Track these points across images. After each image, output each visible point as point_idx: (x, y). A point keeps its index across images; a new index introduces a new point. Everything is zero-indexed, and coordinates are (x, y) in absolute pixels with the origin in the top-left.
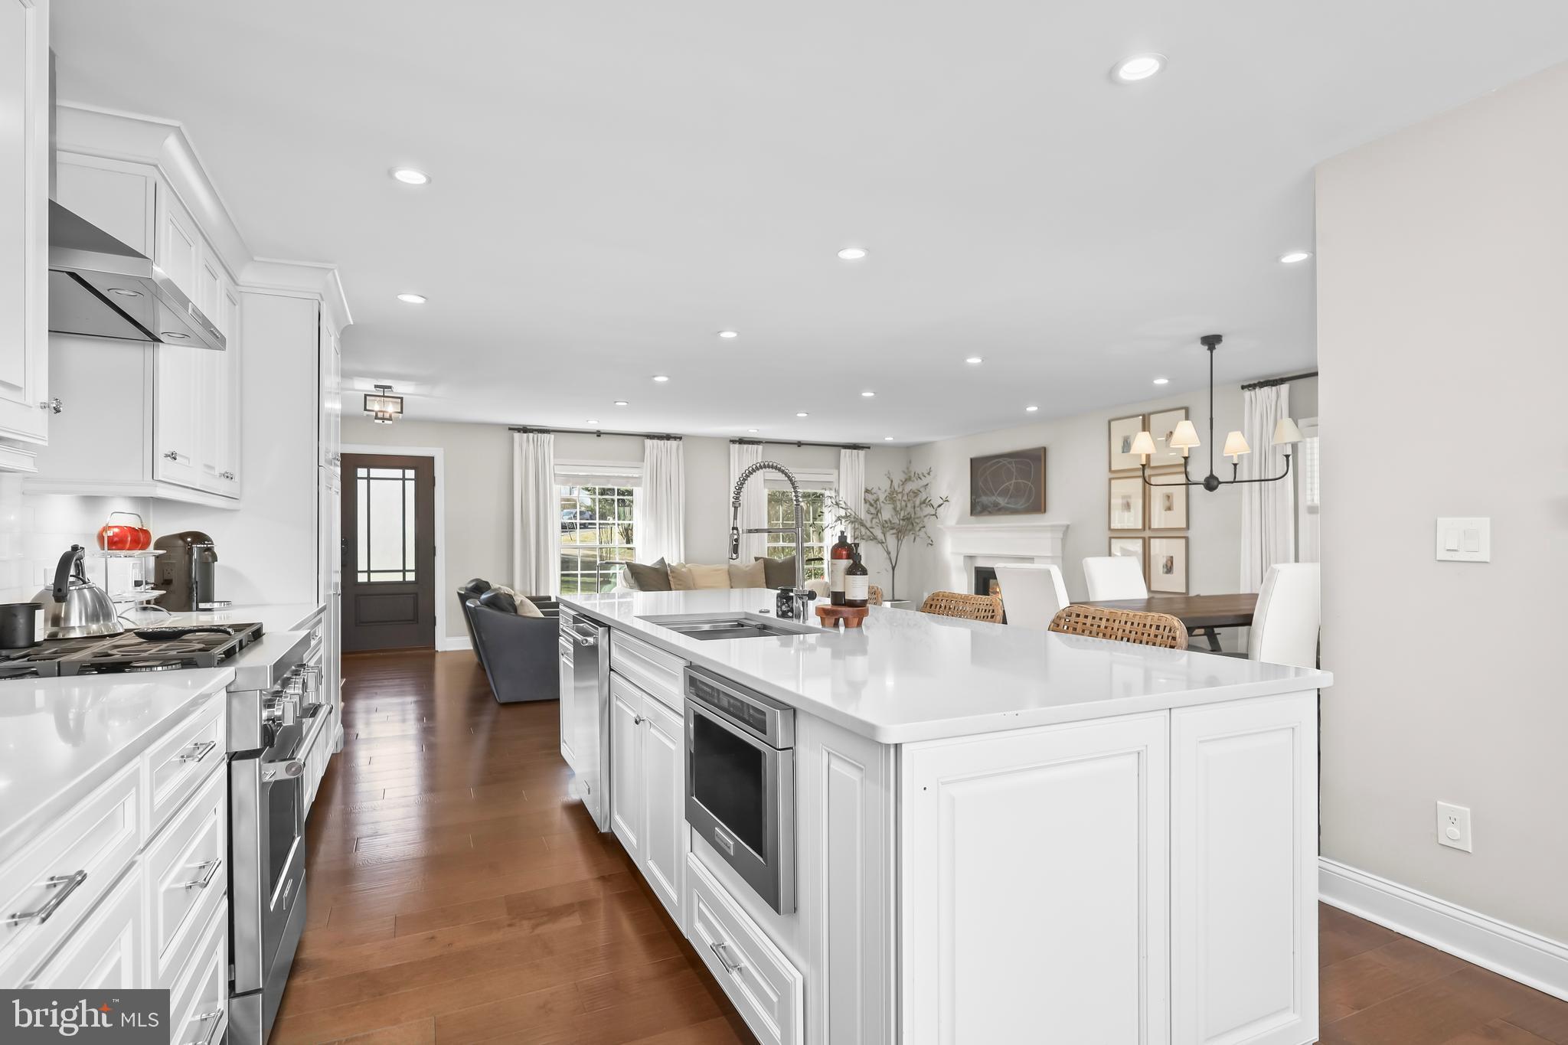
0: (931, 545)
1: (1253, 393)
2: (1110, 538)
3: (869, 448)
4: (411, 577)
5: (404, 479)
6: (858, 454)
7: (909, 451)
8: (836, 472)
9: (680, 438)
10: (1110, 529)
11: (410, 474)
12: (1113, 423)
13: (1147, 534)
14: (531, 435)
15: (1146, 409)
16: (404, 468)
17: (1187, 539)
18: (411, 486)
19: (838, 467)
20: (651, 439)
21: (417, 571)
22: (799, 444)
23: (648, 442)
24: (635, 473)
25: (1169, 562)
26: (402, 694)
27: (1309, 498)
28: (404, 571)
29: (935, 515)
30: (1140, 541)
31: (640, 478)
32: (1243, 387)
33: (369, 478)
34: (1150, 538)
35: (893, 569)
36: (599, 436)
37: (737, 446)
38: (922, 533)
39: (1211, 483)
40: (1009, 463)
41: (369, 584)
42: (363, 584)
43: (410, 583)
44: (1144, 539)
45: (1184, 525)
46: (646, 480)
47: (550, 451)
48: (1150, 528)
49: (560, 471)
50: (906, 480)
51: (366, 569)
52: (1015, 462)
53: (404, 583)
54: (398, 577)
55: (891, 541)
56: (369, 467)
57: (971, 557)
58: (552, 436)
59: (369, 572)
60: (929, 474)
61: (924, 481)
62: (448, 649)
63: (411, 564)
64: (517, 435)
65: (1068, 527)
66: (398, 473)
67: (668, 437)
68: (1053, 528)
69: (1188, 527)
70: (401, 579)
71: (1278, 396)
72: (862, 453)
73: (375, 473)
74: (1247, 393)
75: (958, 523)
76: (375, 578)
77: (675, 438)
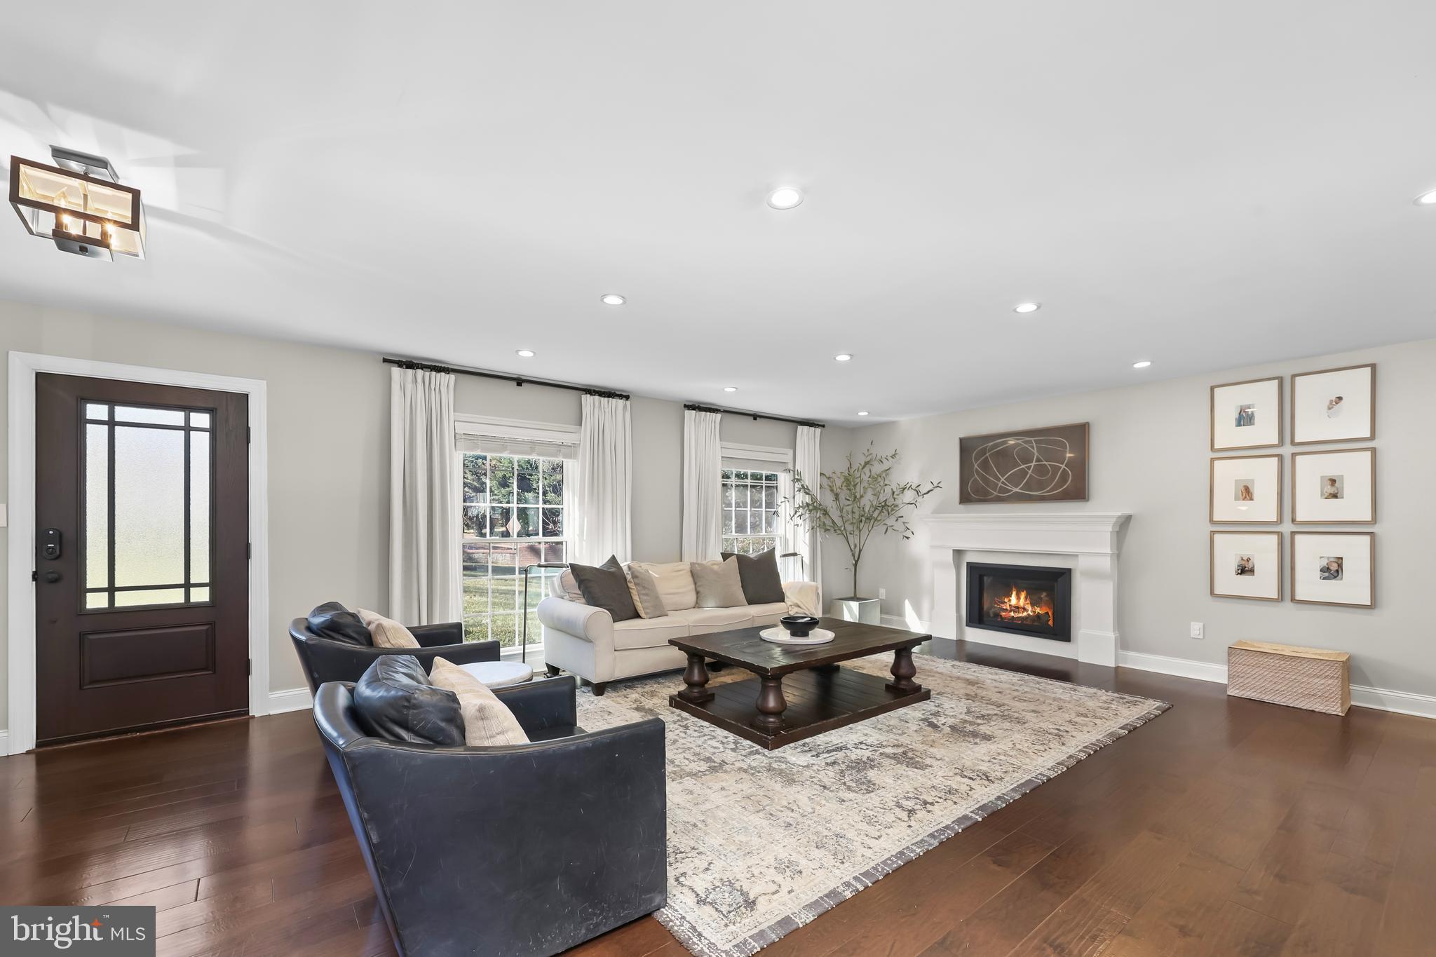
3: (824, 426)
4: (201, 595)
5: (187, 429)
8: (792, 451)
9: (627, 397)
10: (1214, 522)
11: (201, 419)
12: (1216, 390)
14: (420, 372)
15: (1286, 372)
16: (188, 409)
18: (201, 443)
19: (794, 447)
20: (591, 394)
21: (213, 584)
22: (755, 416)
23: (587, 400)
24: (568, 439)
25: (1334, 565)
26: (181, 836)
28: (187, 586)
29: (914, 504)
31: (574, 446)
33: (112, 423)
35: (856, 563)
36: (519, 384)
37: (693, 413)
38: (898, 524)
40: (1026, 442)
41: (112, 611)
42: (98, 612)
43: (200, 606)
44: (1280, 534)
45: (1367, 518)
46: (585, 451)
47: (448, 398)
48: (1293, 520)
49: (462, 428)
50: (866, 463)
51: (106, 585)
52: (1035, 440)
53: (188, 606)
54: (177, 597)
56: (112, 403)
57: (958, 553)
58: (452, 377)
59: (112, 589)
60: (893, 457)
62: (272, 713)
63: (201, 572)
64: (396, 371)
65: (1129, 518)
66: (177, 417)
67: (609, 394)
68: (1108, 519)
70: (181, 600)
72: (818, 430)
73: (122, 413)
76: (123, 600)
77: (621, 396)
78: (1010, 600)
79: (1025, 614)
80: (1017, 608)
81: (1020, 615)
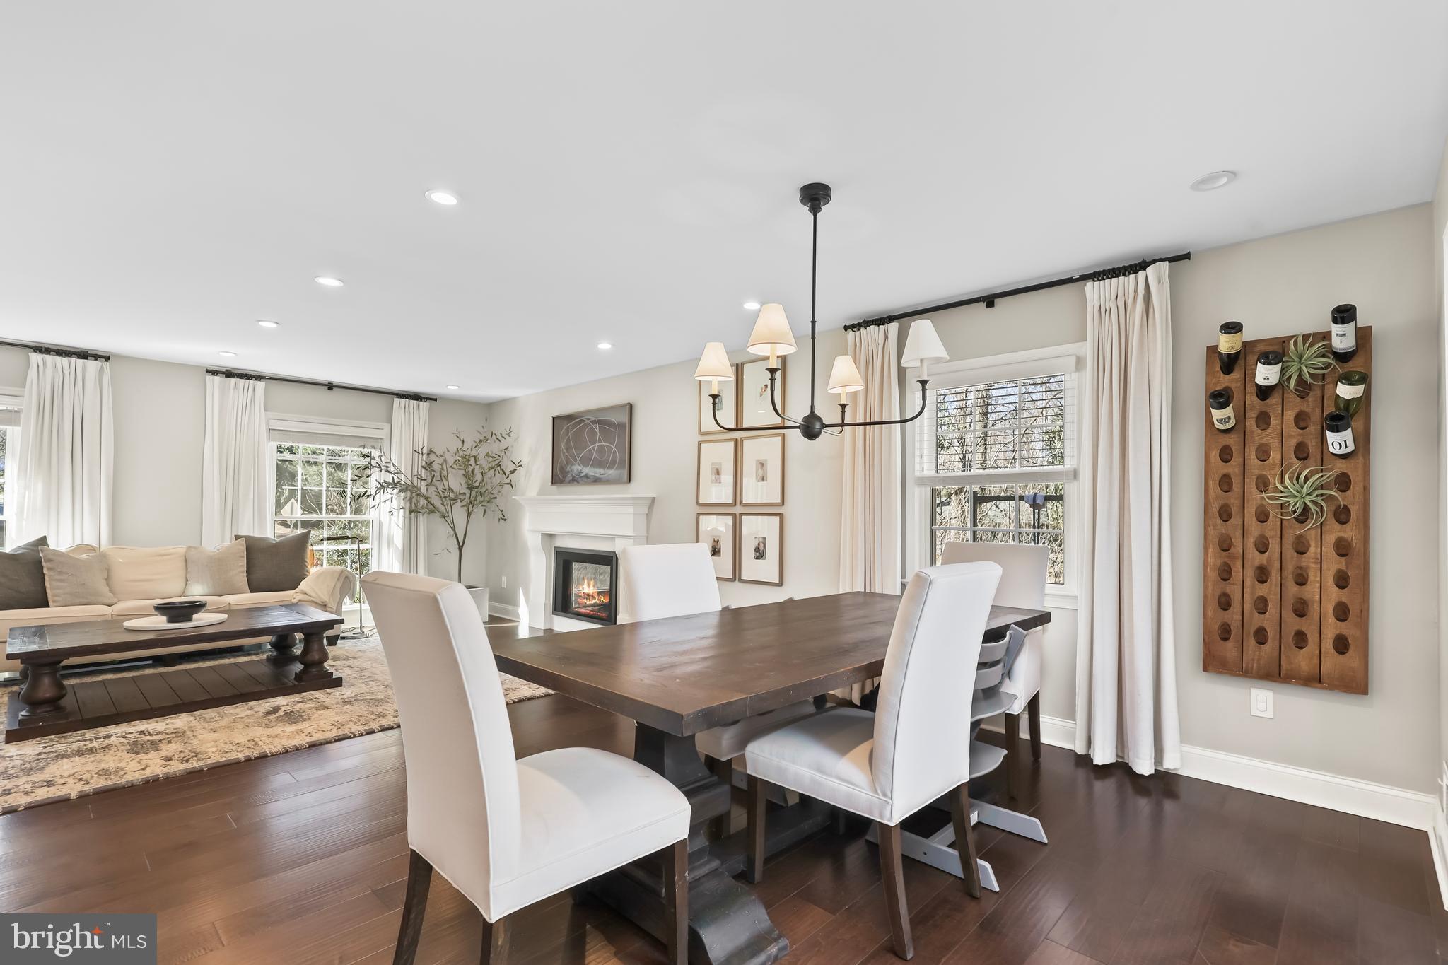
0: (504, 520)
1: (857, 333)
2: (699, 514)
3: (436, 400)
6: (418, 406)
7: (489, 409)
8: (387, 427)
9: (107, 358)
10: (698, 503)
13: (738, 510)
17: (781, 516)
19: (390, 420)
20: (42, 352)
22: (331, 387)
24: (9, 404)
25: (762, 545)
27: (918, 467)
29: (510, 484)
30: (730, 520)
32: (846, 328)
34: (741, 514)
35: (460, 549)
37: (218, 379)
38: (493, 506)
39: (811, 428)
40: (593, 422)
44: (734, 515)
45: (778, 500)
46: (29, 415)
48: (741, 502)
50: (481, 441)
52: (598, 420)
55: (459, 513)
57: (551, 536)
60: (508, 435)
61: (504, 444)
65: (654, 499)
68: (635, 501)
69: (783, 503)
71: (886, 337)
72: (424, 405)
74: (850, 334)
75: (540, 494)
77: (96, 357)
78: (583, 588)
79: (594, 601)
80: (588, 595)
81: (591, 602)
